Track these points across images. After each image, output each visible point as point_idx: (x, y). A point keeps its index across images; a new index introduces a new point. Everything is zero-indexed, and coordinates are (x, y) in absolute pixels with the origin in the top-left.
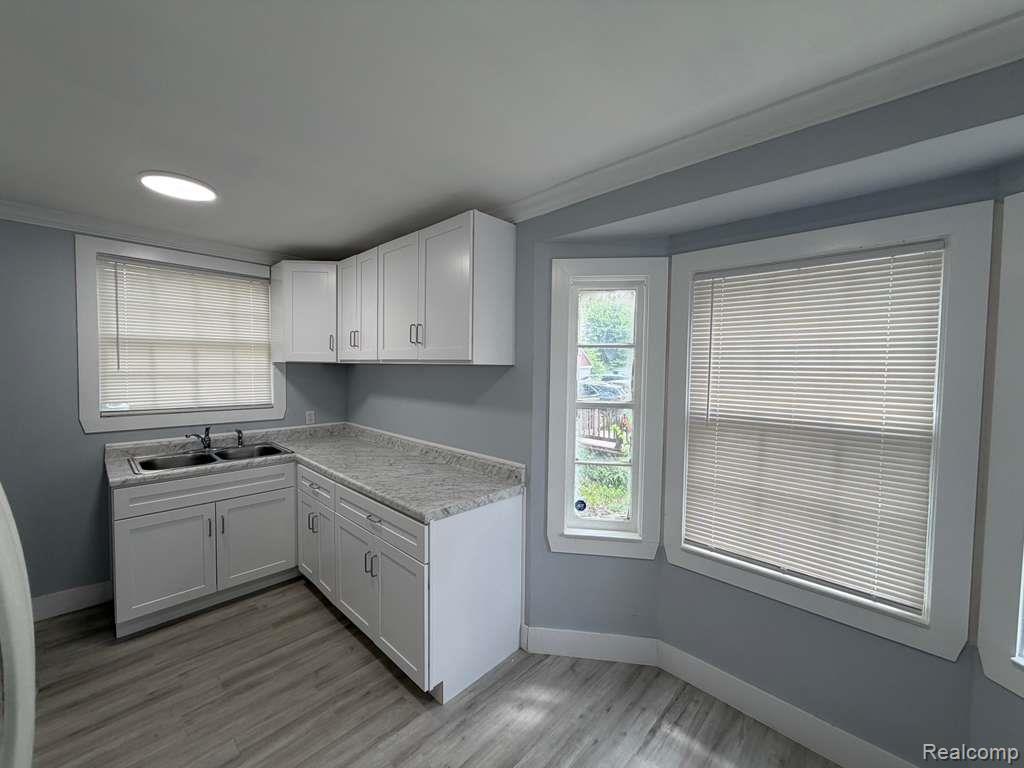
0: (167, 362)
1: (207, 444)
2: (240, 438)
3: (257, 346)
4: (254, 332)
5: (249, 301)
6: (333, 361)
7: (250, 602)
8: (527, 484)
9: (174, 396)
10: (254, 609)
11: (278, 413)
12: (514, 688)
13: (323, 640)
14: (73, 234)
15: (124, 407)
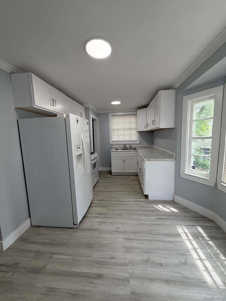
0: (121, 132)
1: (125, 147)
2: (130, 147)
3: (134, 129)
4: (134, 126)
5: (133, 119)
6: (146, 130)
7: (129, 176)
8: (176, 159)
9: (121, 138)
10: (129, 177)
11: (138, 142)
12: (165, 204)
13: (136, 184)
14: (109, 113)
15: (115, 140)
